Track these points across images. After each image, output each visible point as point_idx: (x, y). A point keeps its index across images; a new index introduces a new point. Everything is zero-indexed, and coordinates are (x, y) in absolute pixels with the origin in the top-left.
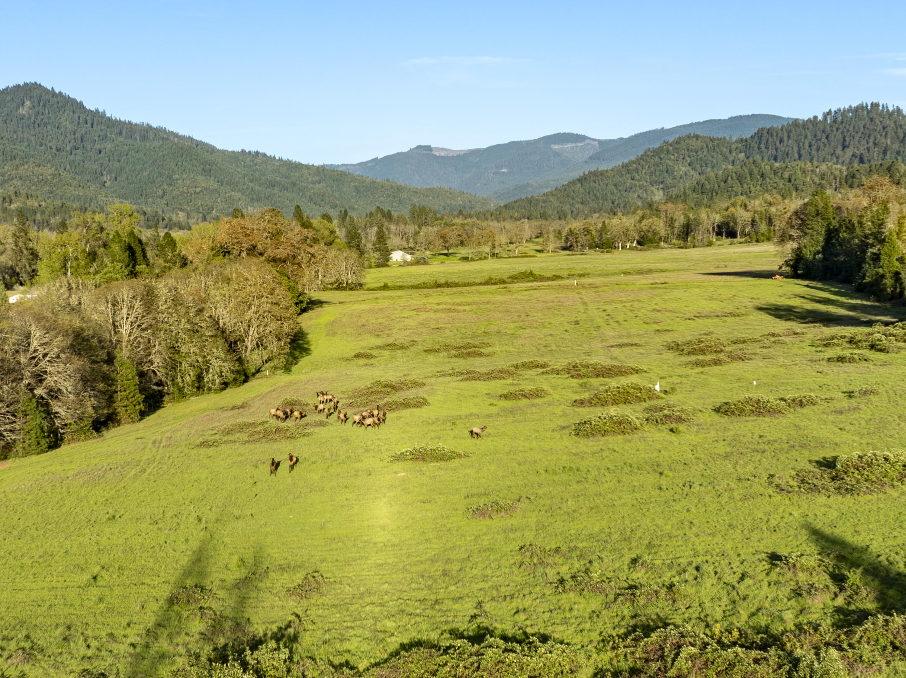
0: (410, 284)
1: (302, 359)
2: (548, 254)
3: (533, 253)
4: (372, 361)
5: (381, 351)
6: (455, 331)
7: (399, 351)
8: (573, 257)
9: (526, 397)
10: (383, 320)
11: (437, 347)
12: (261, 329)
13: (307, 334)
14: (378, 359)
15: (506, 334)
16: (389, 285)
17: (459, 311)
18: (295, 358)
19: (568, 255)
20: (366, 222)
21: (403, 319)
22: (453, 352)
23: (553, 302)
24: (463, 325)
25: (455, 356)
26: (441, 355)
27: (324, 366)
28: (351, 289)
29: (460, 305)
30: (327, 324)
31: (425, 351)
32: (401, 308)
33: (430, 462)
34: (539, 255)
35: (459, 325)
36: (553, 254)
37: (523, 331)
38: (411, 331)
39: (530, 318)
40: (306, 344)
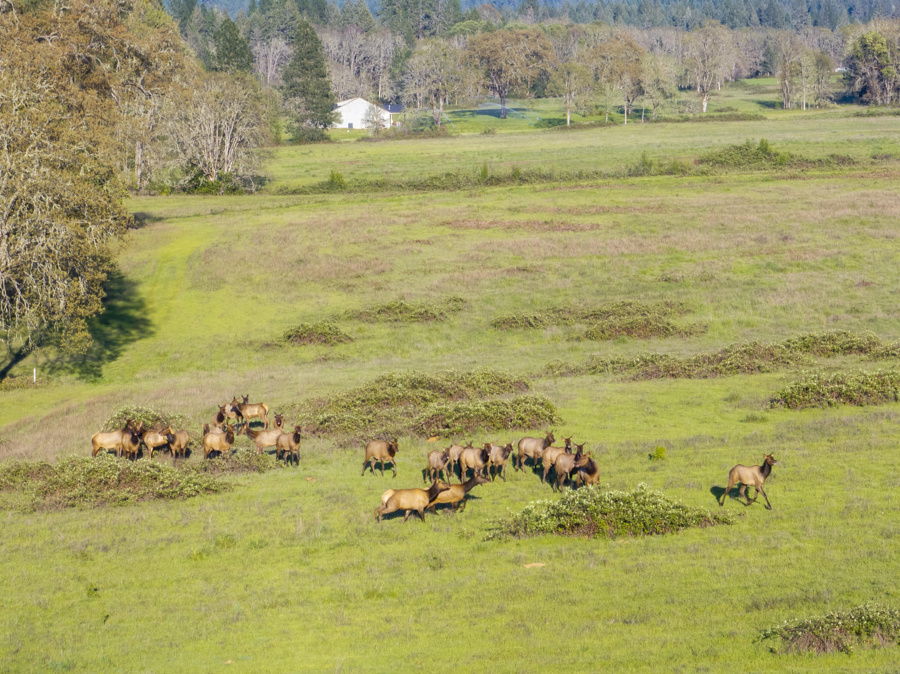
0: (405, 179)
1: (129, 347)
2: (797, 113)
3: (753, 109)
4: (340, 349)
5: (364, 326)
6: (575, 276)
7: (416, 326)
8: (872, 120)
9: (851, 400)
10: (356, 249)
11: (529, 314)
12: (23, 242)
13: (135, 284)
14: (359, 344)
15: (731, 284)
16: (346, 180)
17: (575, 228)
18: (108, 344)
19: (858, 115)
20: (252, 24)
21: (417, 247)
22: (581, 327)
23: (853, 206)
24: (596, 261)
25: (589, 336)
26: (547, 333)
27: (199, 363)
28: (233, 190)
29: (579, 214)
30: (190, 258)
31: (496, 325)
32: (404, 220)
33: (614, 537)
34: (770, 114)
35: (584, 261)
36: (811, 113)
37: (780, 275)
38: (446, 276)
39: (793, 245)
40: (137, 308)
